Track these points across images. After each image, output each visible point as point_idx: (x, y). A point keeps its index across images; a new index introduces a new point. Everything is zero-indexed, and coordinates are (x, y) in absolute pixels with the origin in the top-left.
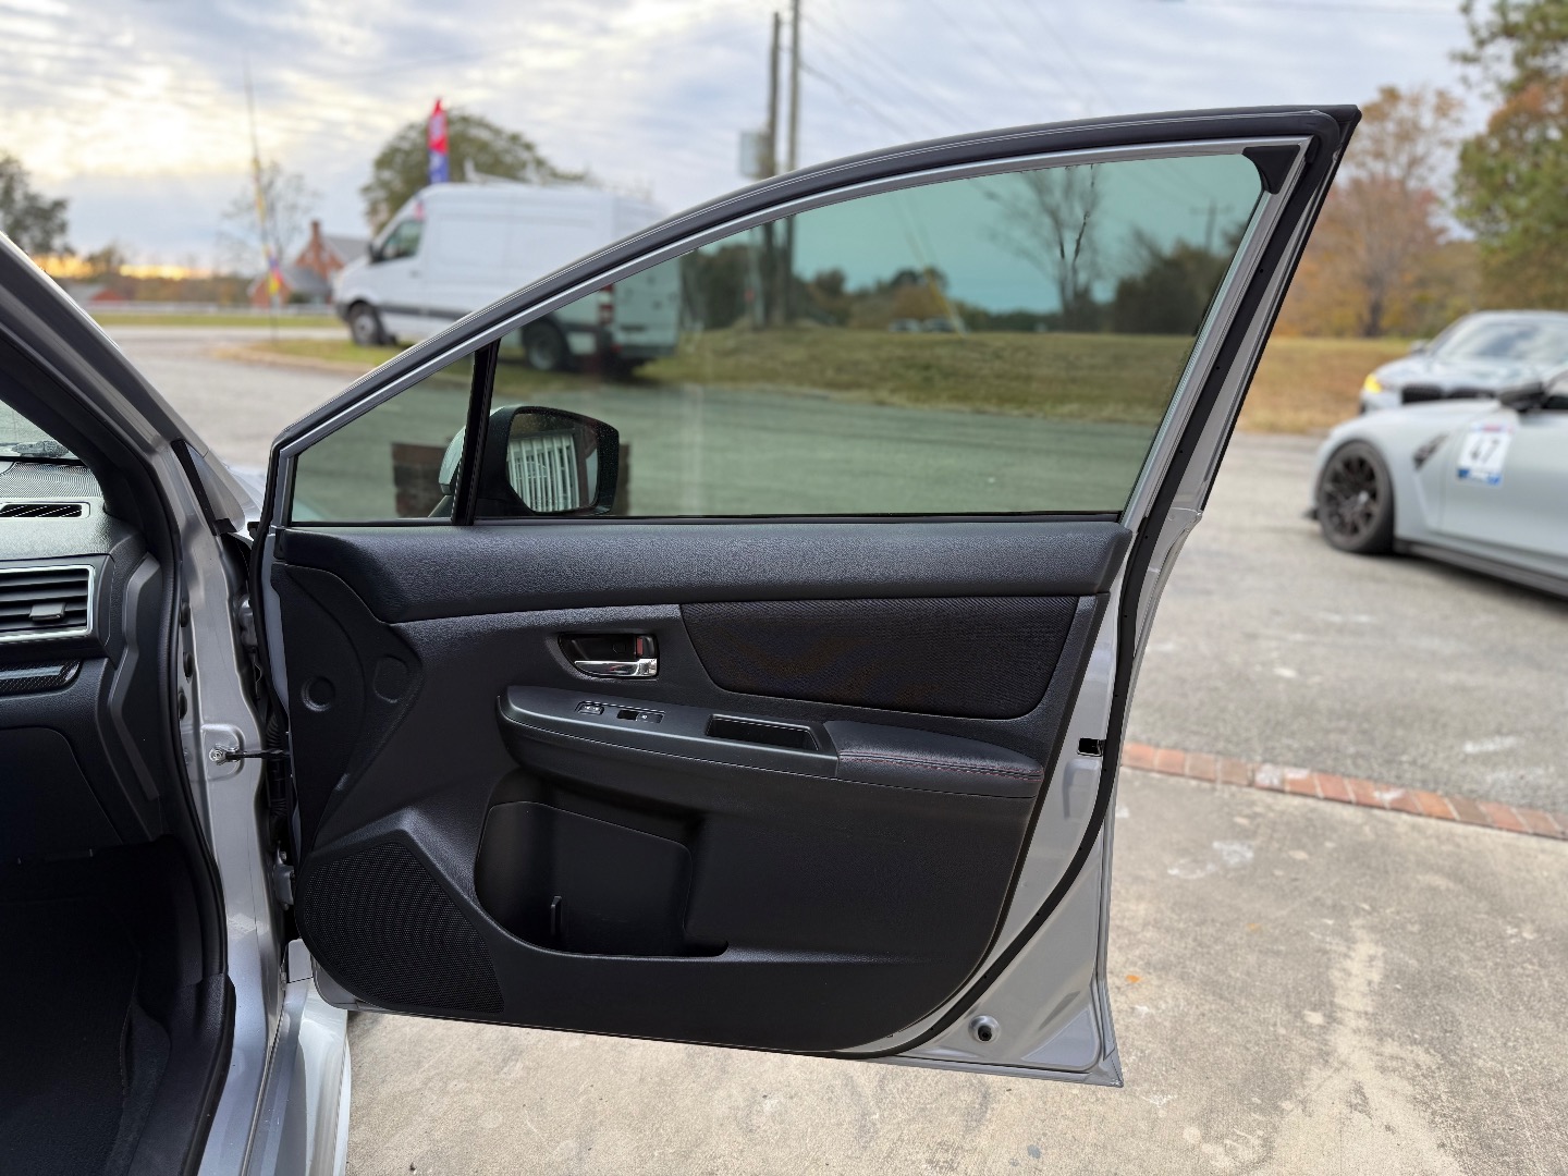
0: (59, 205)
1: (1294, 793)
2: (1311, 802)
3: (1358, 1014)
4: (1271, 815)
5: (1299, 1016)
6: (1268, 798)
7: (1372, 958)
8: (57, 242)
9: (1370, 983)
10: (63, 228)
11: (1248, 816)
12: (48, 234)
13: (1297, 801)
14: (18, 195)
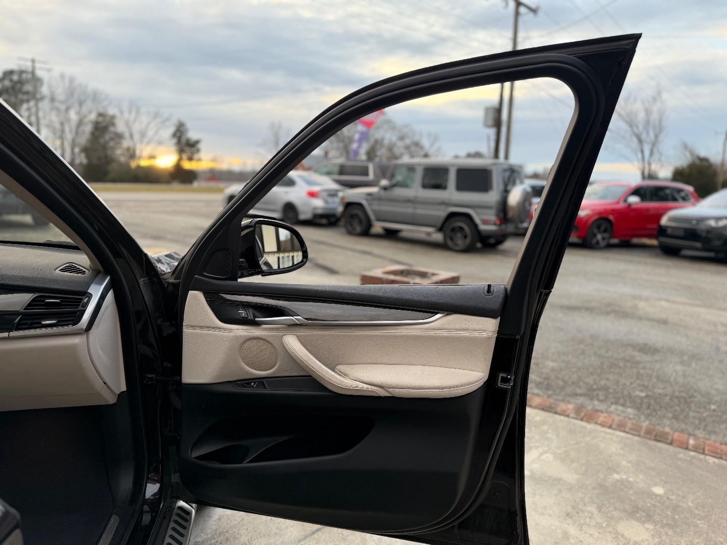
0: (197, 142)
8: (196, 156)
10: (198, 151)
12: (192, 153)
14: (183, 140)
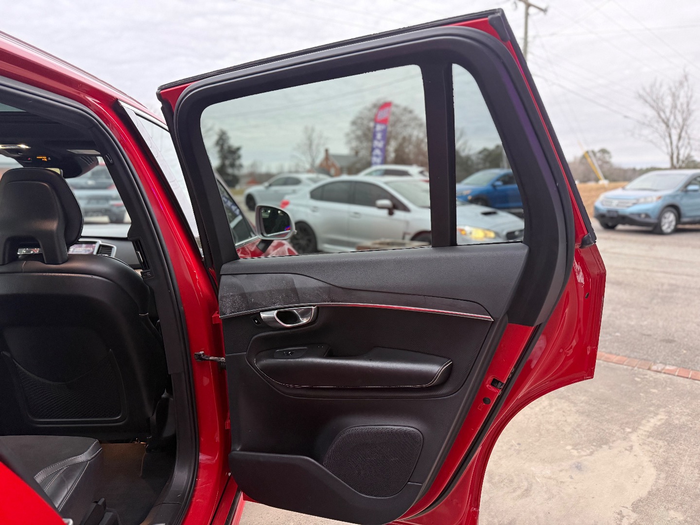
0: (238, 149)
1: (665, 373)
2: (670, 376)
3: (645, 431)
4: (651, 379)
5: (624, 429)
6: (652, 374)
7: (662, 419)
9: (655, 425)
11: (641, 378)
13: (664, 376)
